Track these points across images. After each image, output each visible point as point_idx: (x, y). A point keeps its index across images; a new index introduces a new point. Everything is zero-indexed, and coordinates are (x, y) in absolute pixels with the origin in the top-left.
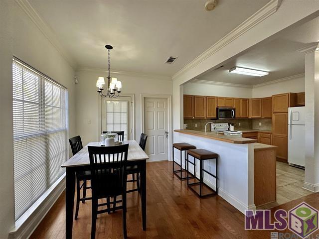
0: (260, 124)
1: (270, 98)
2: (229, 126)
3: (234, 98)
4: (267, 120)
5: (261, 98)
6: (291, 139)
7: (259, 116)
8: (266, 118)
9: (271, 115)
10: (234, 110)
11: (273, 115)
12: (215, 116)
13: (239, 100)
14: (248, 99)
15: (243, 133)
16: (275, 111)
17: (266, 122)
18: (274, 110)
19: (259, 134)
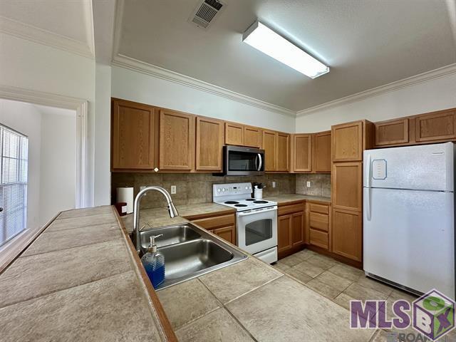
0: (309, 184)
1: (328, 134)
2: (253, 188)
3: (262, 130)
4: (320, 177)
5: (311, 134)
6: (369, 220)
7: (307, 168)
8: (318, 173)
9: (329, 166)
10: (262, 155)
11: (334, 166)
12: (219, 167)
13: (272, 133)
14: (290, 135)
15: (279, 206)
16: (338, 157)
17: (318, 182)
18: (334, 156)
19: (307, 204)
